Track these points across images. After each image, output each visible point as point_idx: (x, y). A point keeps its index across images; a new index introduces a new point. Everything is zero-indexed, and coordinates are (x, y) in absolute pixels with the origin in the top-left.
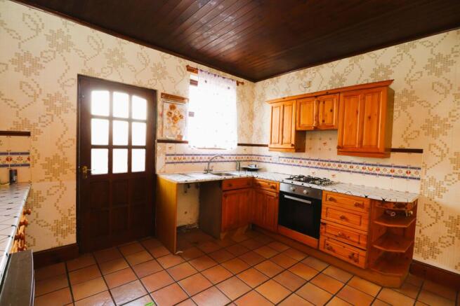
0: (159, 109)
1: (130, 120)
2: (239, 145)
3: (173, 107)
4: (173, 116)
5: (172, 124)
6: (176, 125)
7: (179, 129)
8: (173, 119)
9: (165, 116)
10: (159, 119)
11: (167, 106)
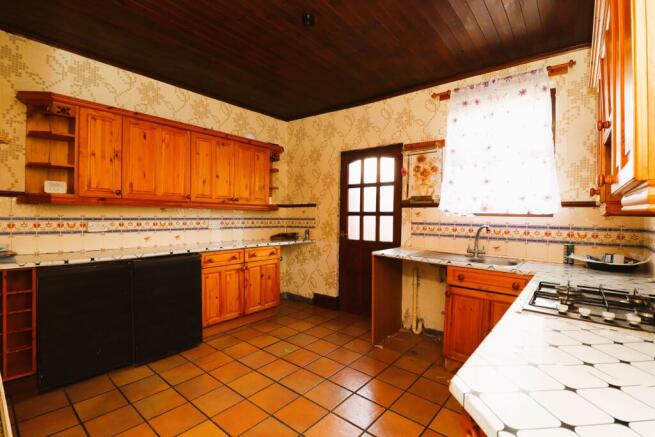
0: (405, 165)
1: (378, 185)
2: (565, 204)
3: (421, 159)
4: (421, 170)
5: (421, 182)
6: (427, 182)
7: (431, 187)
8: (422, 174)
9: (412, 172)
10: (404, 178)
11: (414, 159)
